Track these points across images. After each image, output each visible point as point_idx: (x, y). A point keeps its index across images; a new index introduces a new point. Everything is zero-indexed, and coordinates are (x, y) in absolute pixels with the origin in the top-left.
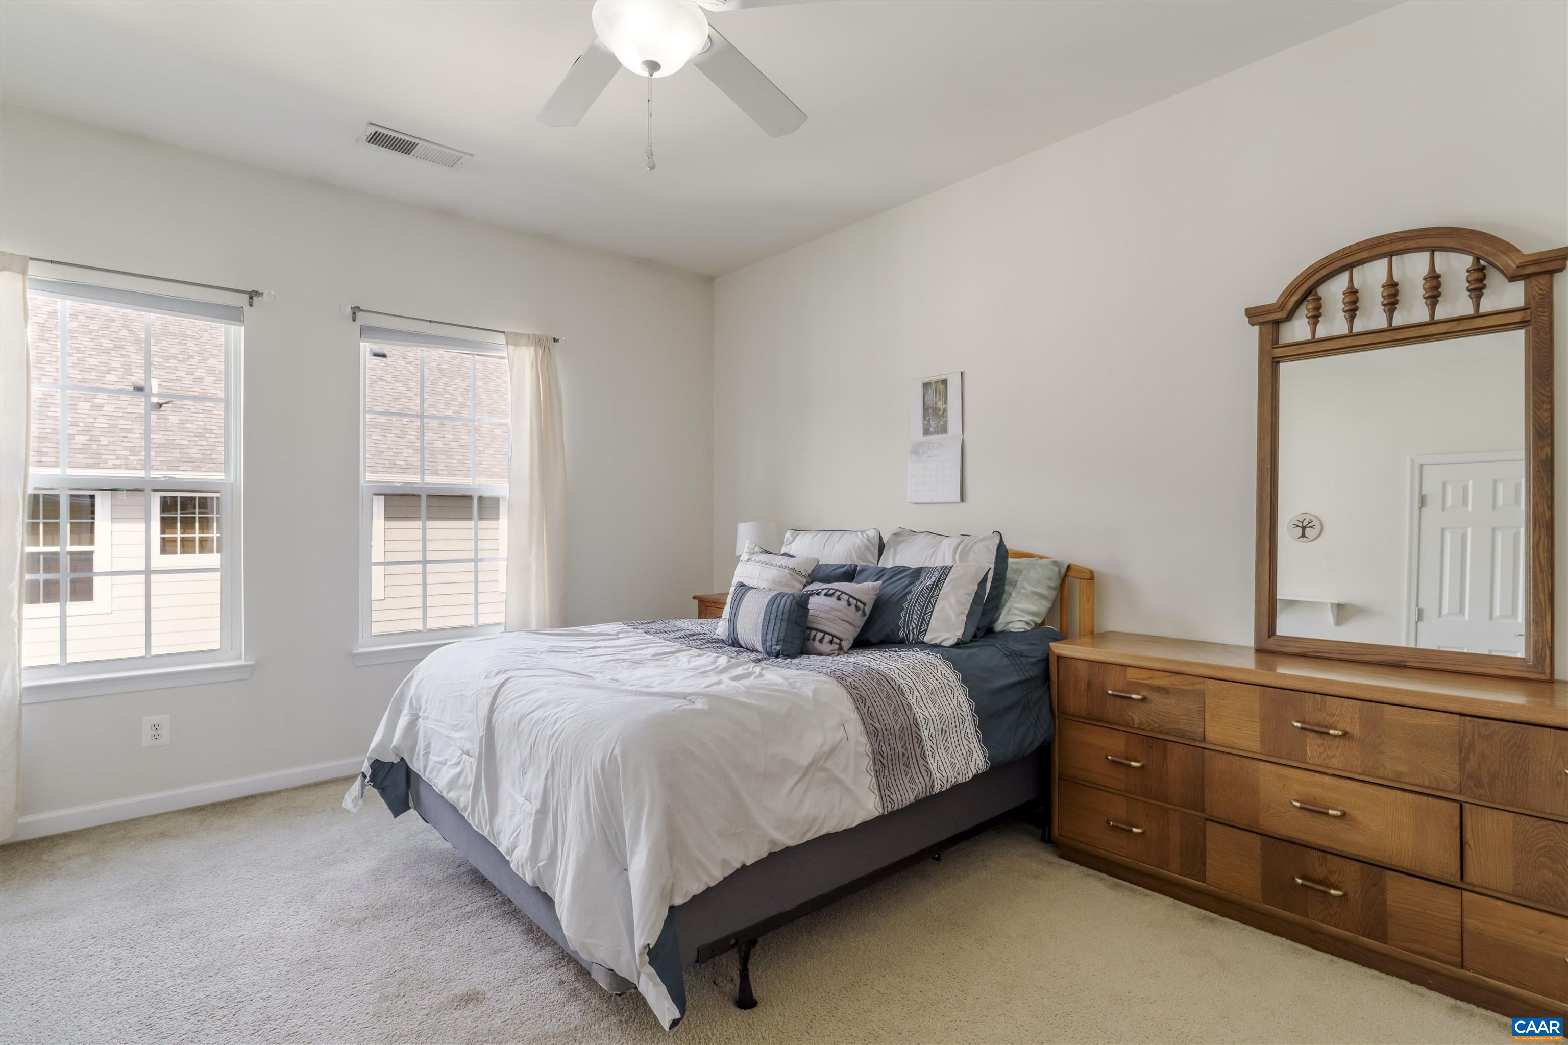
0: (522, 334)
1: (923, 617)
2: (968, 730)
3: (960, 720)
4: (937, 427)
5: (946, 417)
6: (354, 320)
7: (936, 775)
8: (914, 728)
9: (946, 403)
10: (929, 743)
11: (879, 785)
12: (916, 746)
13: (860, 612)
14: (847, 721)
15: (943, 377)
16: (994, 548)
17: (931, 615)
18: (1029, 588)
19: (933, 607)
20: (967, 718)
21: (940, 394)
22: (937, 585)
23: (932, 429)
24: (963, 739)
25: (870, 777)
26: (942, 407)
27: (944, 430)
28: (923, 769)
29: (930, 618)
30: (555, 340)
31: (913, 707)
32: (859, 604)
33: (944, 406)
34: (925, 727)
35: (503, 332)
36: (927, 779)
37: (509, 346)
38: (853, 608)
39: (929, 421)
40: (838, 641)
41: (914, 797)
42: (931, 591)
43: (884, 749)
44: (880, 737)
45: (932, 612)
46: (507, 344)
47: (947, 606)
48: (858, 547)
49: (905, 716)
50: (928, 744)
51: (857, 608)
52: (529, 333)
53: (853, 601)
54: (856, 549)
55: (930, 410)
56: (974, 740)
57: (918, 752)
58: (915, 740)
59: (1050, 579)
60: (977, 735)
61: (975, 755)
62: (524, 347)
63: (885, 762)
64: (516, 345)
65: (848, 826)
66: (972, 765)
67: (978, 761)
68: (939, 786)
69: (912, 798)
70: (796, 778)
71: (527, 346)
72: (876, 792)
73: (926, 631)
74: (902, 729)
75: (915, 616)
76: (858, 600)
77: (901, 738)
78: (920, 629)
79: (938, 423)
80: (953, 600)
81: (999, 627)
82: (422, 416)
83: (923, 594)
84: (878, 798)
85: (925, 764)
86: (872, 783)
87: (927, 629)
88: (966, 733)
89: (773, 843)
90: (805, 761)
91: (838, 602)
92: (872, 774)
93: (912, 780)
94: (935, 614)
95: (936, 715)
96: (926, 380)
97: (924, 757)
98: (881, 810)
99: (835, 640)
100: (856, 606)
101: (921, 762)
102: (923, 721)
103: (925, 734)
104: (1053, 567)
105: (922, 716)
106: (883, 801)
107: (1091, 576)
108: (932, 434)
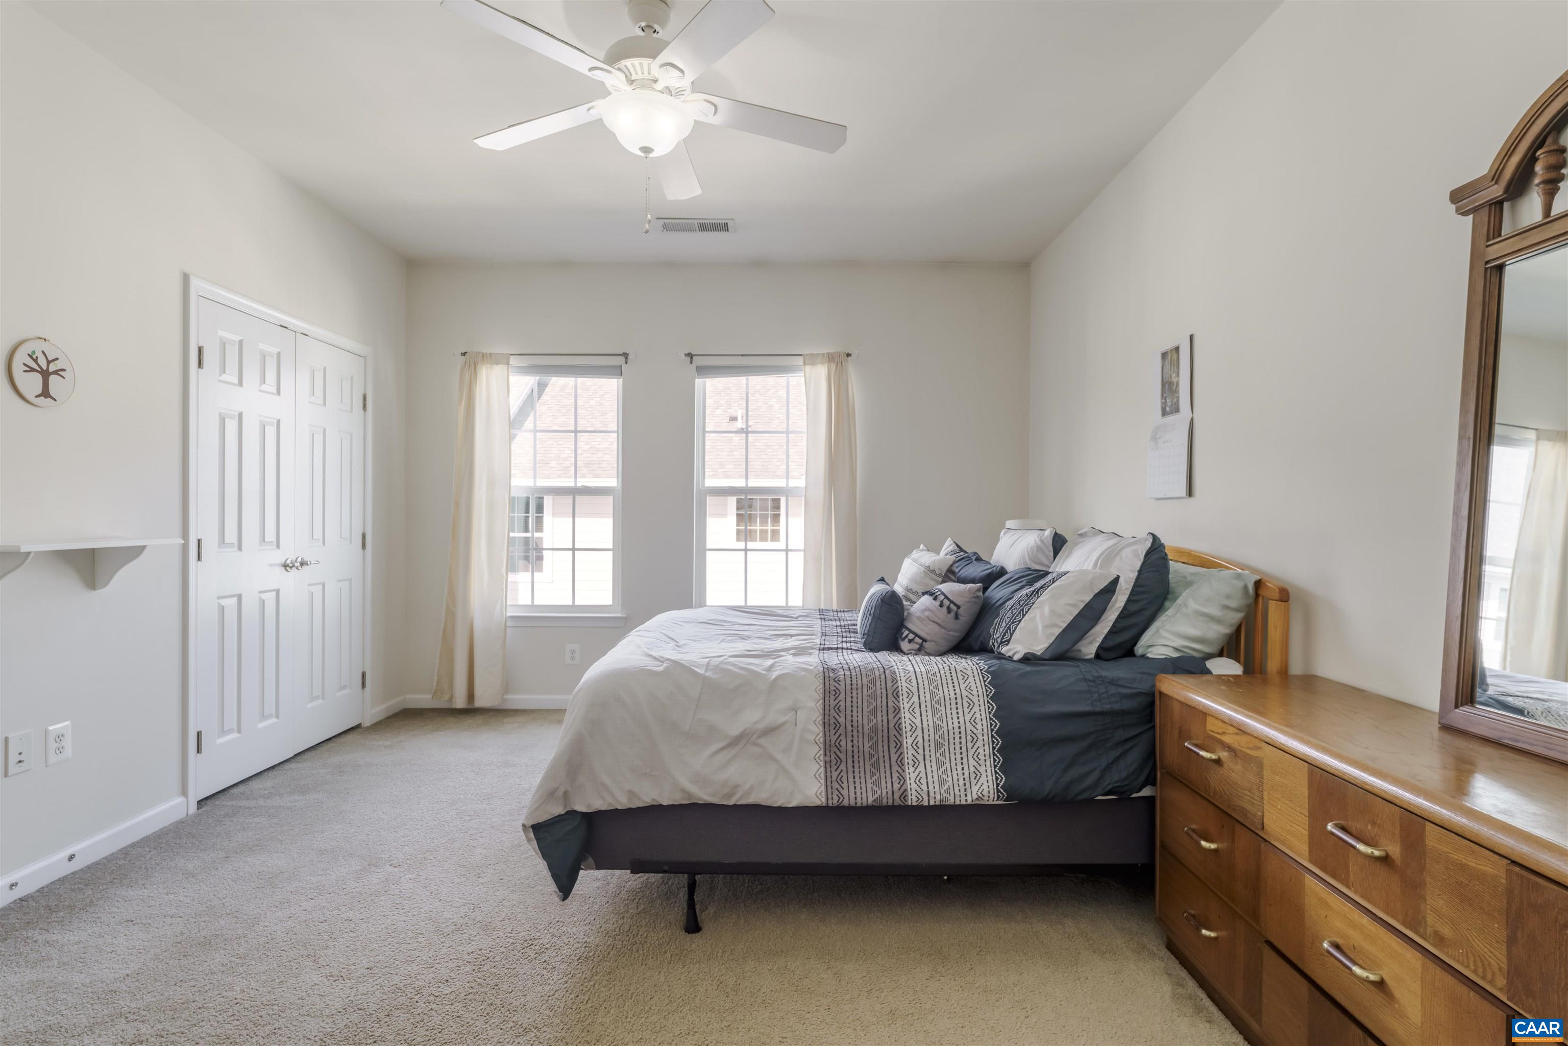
0: (818, 354)
1: (1010, 626)
2: (981, 750)
3: (969, 738)
4: (1172, 405)
5: (1178, 392)
6: (691, 363)
7: (911, 785)
8: (893, 732)
9: (1178, 375)
10: (911, 751)
11: (826, 776)
12: (893, 751)
13: (953, 614)
14: (799, 708)
15: (1175, 345)
16: (1142, 554)
17: (1018, 625)
18: (1193, 605)
19: (1024, 616)
20: (980, 737)
21: (1174, 365)
22: (1037, 592)
23: (1168, 409)
24: (971, 759)
25: (818, 766)
26: (1175, 380)
27: (1177, 410)
28: (895, 775)
29: (1016, 628)
30: (848, 355)
31: (902, 711)
32: (952, 606)
33: (1177, 379)
34: (909, 734)
35: (801, 355)
36: (896, 786)
37: (807, 367)
38: (945, 609)
39: (1165, 399)
40: (920, 641)
41: (873, 799)
42: (1029, 598)
43: (843, 743)
44: (841, 731)
45: (1020, 621)
46: (805, 364)
47: (1038, 617)
48: (1031, 547)
49: (885, 718)
50: (909, 754)
51: (949, 610)
52: (823, 352)
53: (946, 603)
54: (1029, 550)
55: (1167, 385)
56: (988, 763)
57: (894, 757)
58: (893, 745)
59: (1228, 597)
60: (994, 759)
61: (983, 779)
62: (820, 365)
63: (842, 756)
64: (813, 364)
65: (782, 804)
66: (975, 789)
67: (985, 787)
68: (915, 799)
69: (870, 800)
70: (721, 745)
71: (823, 364)
72: (823, 781)
73: (1009, 641)
74: (875, 730)
75: (1004, 624)
76: (951, 602)
77: (871, 738)
78: (1003, 638)
79: (1172, 401)
80: (1046, 610)
81: (1139, 649)
82: (745, 431)
83: (1020, 601)
84: (823, 788)
85: (900, 771)
86: (819, 772)
87: (1010, 639)
88: (976, 754)
89: (690, 795)
90: (735, 731)
91: (934, 601)
92: (822, 763)
93: (877, 783)
94: (1022, 624)
95: (931, 724)
96: (1164, 349)
97: (901, 763)
98: (824, 800)
99: (918, 640)
100: (948, 608)
101: (895, 768)
102: (909, 728)
103: (908, 741)
104: (1235, 582)
105: (908, 722)
106: (827, 792)
107: (1284, 596)
108: (1169, 414)
